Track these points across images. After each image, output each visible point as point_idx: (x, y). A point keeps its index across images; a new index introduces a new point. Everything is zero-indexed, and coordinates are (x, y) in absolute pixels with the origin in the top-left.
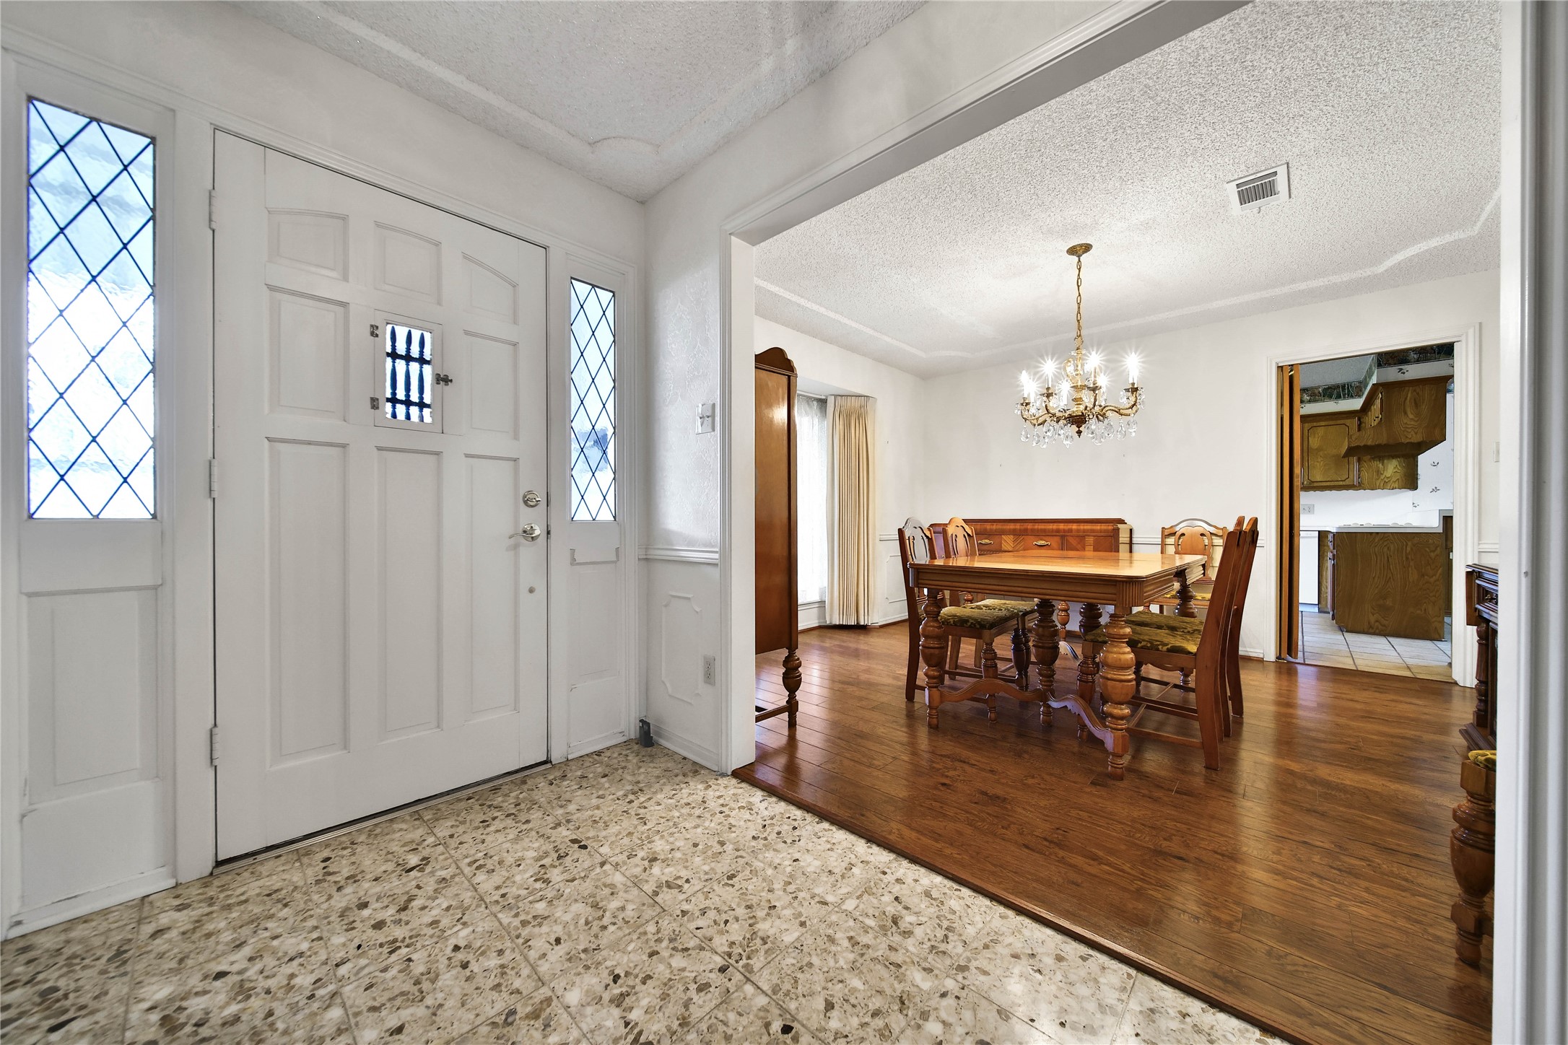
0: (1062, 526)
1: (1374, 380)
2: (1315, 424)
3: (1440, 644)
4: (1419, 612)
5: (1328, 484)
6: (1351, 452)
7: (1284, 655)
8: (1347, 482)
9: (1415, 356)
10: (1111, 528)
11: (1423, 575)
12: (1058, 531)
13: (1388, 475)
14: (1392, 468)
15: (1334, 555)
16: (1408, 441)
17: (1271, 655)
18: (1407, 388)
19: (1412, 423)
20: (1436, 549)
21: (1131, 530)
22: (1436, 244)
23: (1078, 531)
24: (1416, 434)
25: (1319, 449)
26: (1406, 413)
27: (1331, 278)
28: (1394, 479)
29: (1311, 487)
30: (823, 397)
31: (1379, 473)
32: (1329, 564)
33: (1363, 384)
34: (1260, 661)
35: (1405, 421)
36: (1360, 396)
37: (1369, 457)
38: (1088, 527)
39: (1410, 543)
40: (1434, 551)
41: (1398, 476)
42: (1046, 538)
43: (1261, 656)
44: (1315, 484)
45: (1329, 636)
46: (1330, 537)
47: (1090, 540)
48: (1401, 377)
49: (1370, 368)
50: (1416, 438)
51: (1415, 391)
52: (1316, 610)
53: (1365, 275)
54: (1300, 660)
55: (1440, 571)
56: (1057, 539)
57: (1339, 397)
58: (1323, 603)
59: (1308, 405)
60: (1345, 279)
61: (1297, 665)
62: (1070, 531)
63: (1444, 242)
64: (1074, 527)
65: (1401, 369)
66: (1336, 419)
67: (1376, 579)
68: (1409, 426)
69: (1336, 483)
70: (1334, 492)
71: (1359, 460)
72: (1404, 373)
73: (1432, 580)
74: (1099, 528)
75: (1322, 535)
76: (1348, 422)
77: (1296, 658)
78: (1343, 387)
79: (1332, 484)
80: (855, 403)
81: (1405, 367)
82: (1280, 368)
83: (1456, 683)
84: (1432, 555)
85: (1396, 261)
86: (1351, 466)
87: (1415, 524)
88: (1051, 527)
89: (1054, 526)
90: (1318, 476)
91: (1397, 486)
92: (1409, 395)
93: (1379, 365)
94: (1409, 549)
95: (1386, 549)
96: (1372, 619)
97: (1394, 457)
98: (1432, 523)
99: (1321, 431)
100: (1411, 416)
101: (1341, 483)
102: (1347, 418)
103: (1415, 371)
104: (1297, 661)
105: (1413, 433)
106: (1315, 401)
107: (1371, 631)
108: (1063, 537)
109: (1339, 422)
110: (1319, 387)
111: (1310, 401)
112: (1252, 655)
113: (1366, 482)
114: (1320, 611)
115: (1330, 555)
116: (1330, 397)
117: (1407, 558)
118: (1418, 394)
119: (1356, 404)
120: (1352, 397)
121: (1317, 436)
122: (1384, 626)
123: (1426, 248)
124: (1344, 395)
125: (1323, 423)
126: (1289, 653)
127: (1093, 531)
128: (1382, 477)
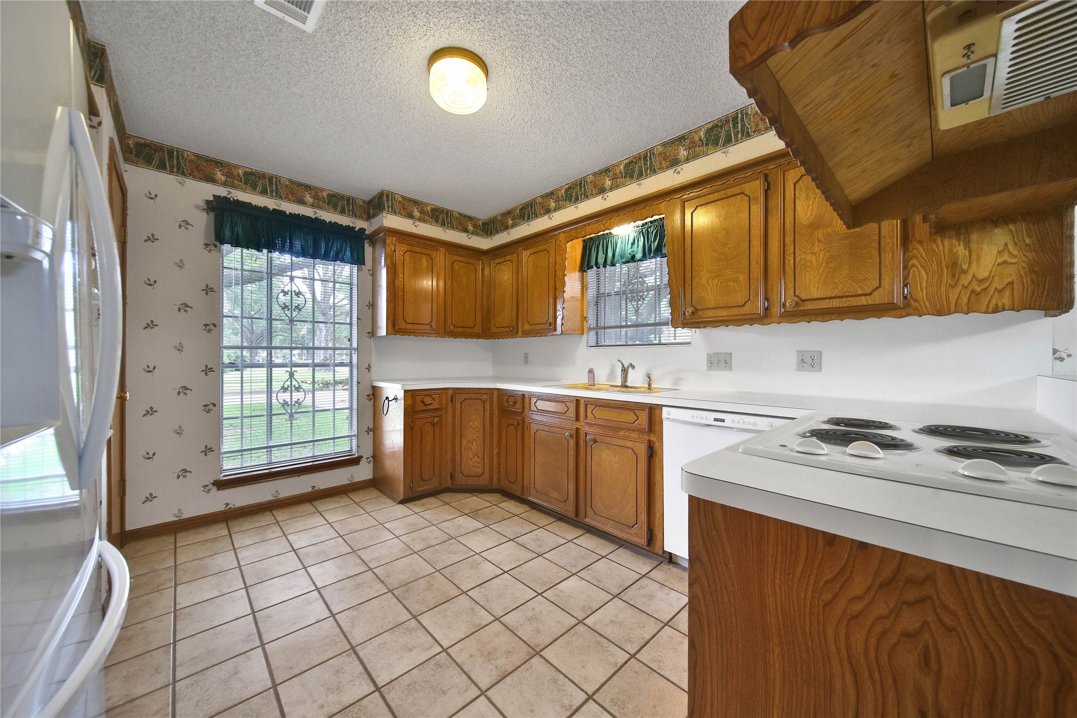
5: (835, 303)
8: (878, 298)
13: (983, 273)
14: (994, 252)
28: (997, 284)
31: (956, 268)
41: (1011, 274)
44: (809, 306)
69: (854, 302)
70: (849, 324)
79: (844, 303)
86: (888, 258)
90: (812, 287)
91: (1006, 300)
97: (997, 221)
101: (863, 301)
113: (923, 294)
128: (965, 280)
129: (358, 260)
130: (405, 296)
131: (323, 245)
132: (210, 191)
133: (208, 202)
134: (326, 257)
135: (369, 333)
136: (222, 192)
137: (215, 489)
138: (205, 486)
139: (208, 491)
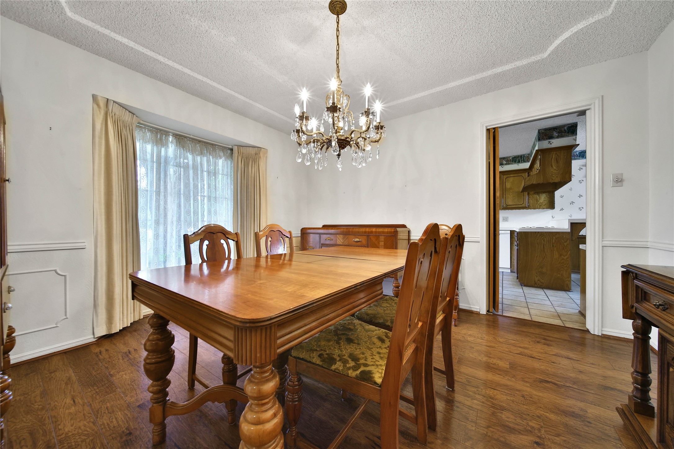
0: (367, 230)
1: (537, 148)
2: (508, 176)
3: (570, 294)
4: (559, 275)
5: (514, 206)
6: (525, 189)
7: (492, 310)
8: (523, 205)
9: (557, 134)
10: (393, 230)
11: (561, 255)
12: (365, 232)
13: (541, 202)
14: (543, 198)
15: (517, 244)
16: (553, 181)
17: (483, 310)
18: (552, 152)
19: (555, 171)
20: (567, 240)
21: (409, 231)
22: (583, 26)
23: (376, 232)
24: (557, 177)
25: (510, 189)
26: (552, 166)
27: (516, 63)
28: (544, 204)
29: (507, 208)
30: (230, 147)
31: (537, 201)
32: (515, 248)
33: (530, 155)
34: (478, 314)
35: (552, 170)
36: (528, 161)
37: (533, 192)
38: (381, 230)
39: (554, 238)
40: (566, 242)
41: (546, 202)
42: (359, 237)
43: (478, 311)
44: (509, 207)
45: (515, 290)
46: (516, 234)
47: (382, 238)
48: (550, 146)
49: (534, 143)
50: (557, 180)
51: (556, 154)
52: (509, 271)
53: (536, 59)
54: (500, 313)
55: (569, 253)
56: (365, 237)
57: (519, 162)
58: (512, 267)
59: (505, 166)
60: (524, 63)
61: (498, 316)
62: (372, 232)
63: (588, 24)
64: (374, 230)
65: (550, 142)
66: (518, 173)
67: (538, 257)
68: (554, 174)
69: (518, 206)
71: (528, 194)
72: (551, 144)
73: (565, 258)
74: (386, 230)
75: (512, 232)
76: (523, 175)
77: (497, 312)
78: (521, 156)
79: (516, 206)
80: (252, 151)
81: (552, 141)
82: (488, 130)
83: (588, 331)
84: (565, 244)
85: (556, 45)
86: (525, 197)
87: (556, 227)
88: (362, 230)
89: (363, 230)
90: (510, 202)
91: (545, 207)
92: (553, 157)
93: (539, 140)
94: (554, 241)
95: (542, 241)
96: (536, 279)
97: (544, 192)
98: (565, 226)
99: (511, 179)
100: (554, 168)
101: (520, 206)
102: (523, 173)
103: (557, 143)
104: (498, 313)
105: (555, 177)
106: (509, 164)
107: (536, 286)
108: (368, 236)
109: (519, 175)
110: (510, 157)
111: (506, 164)
112: (473, 309)
113: (531, 205)
114: (511, 272)
115: (516, 243)
116: (515, 162)
117: (553, 246)
118: (558, 155)
119: (527, 165)
120: (525, 162)
121: (509, 182)
122: (542, 283)
123: (576, 30)
124: (522, 161)
125: (512, 175)
126: (494, 307)
127: (383, 232)
128: (539, 203)
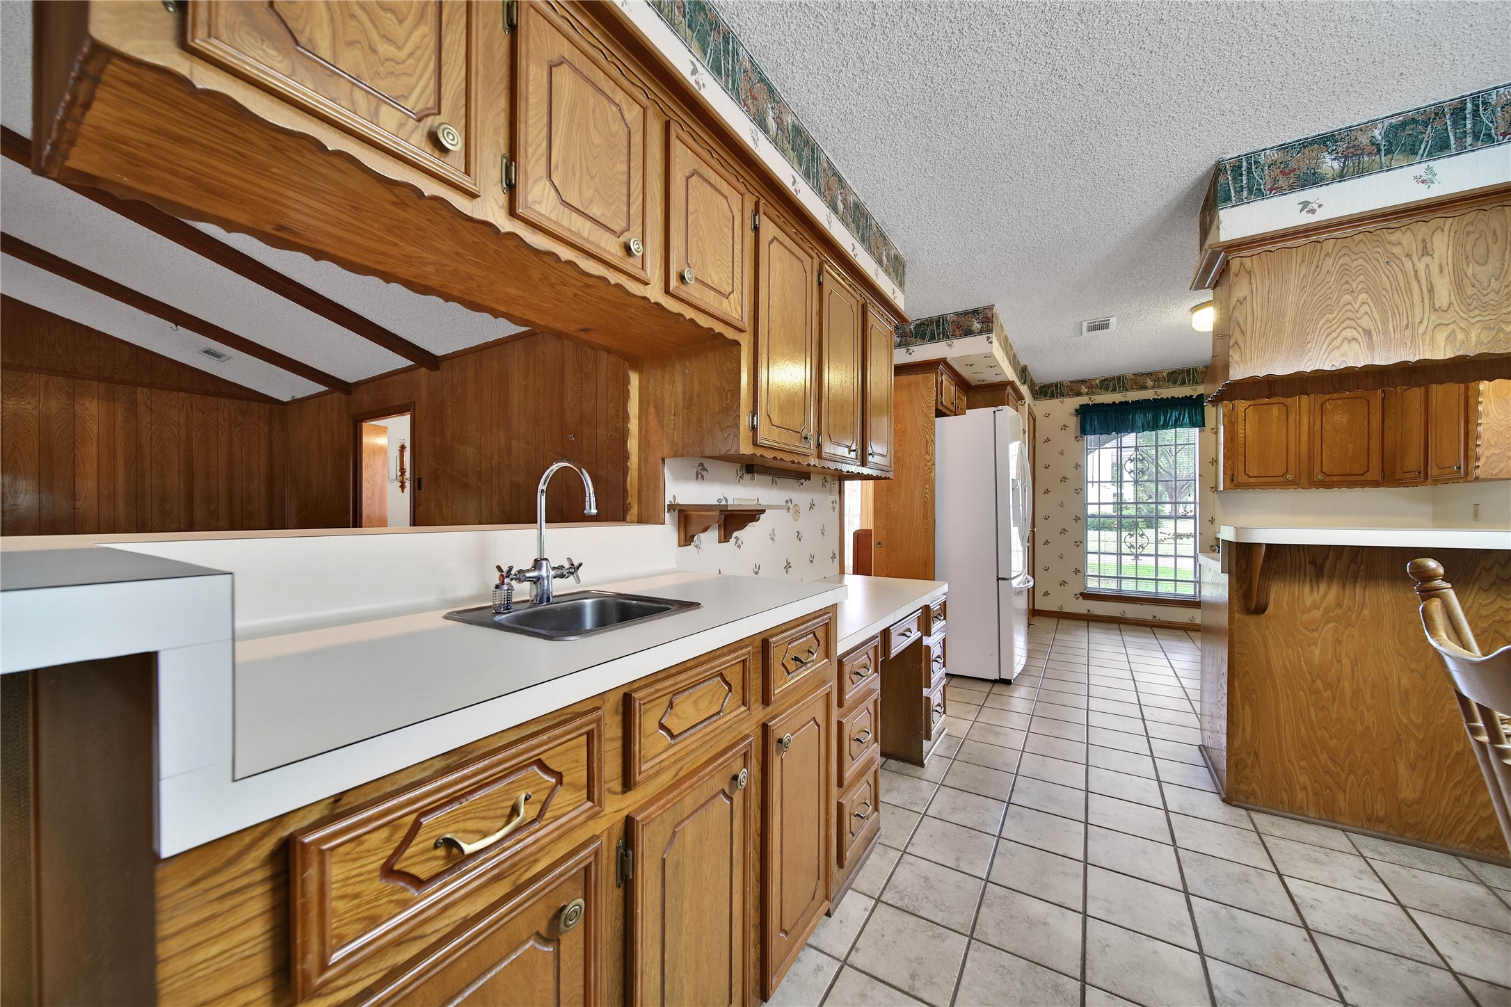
129: (1199, 422)
130: (1247, 451)
131: (1162, 417)
132: (1075, 402)
133: (1076, 411)
134: (1165, 426)
135: (1212, 488)
136: (1084, 400)
137: (1081, 598)
138: (1076, 595)
139: (1077, 598)
